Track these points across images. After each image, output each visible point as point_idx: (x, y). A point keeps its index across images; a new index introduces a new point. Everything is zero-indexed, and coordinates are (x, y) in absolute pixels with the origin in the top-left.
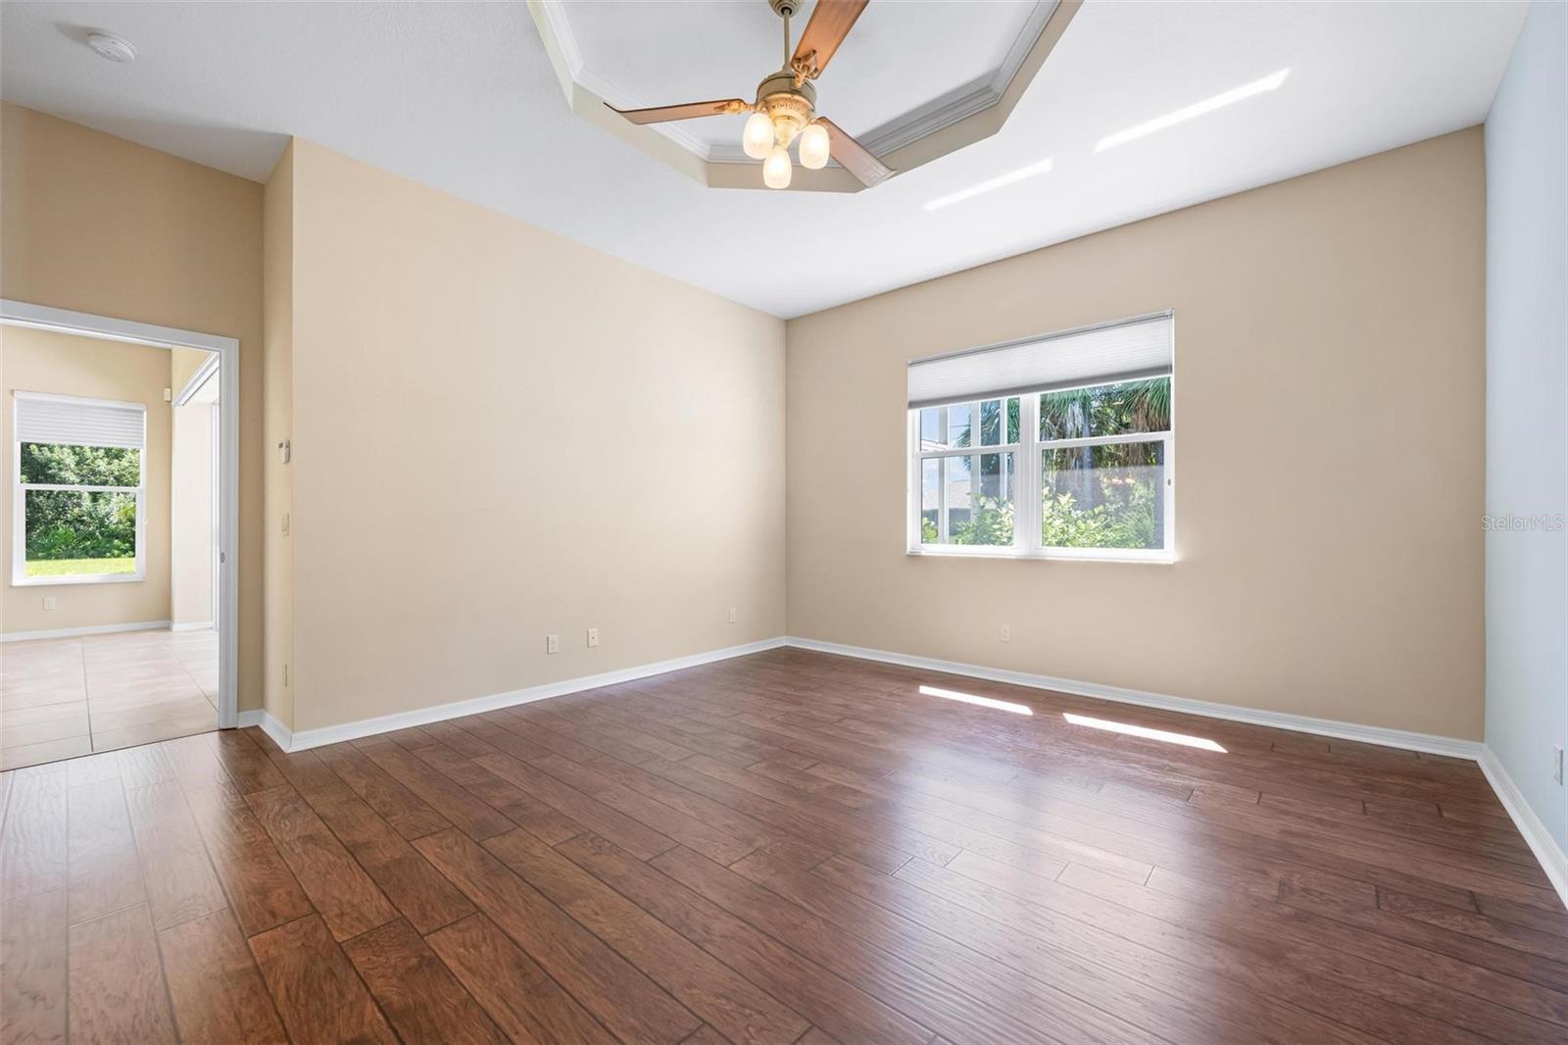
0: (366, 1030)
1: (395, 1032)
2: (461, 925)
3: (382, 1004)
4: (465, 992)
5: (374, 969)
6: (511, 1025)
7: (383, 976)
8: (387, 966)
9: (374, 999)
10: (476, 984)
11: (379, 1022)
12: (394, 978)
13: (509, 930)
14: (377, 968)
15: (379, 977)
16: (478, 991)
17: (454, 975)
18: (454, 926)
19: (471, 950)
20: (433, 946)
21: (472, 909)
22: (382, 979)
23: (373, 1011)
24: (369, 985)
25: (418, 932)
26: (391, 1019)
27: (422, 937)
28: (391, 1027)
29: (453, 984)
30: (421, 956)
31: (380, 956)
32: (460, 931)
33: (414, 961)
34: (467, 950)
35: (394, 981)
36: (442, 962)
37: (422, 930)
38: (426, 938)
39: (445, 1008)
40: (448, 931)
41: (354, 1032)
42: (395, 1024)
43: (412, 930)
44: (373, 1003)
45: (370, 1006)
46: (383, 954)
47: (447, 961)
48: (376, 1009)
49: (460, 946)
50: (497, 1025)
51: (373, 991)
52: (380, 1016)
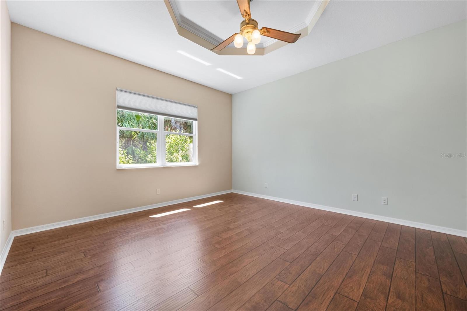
0: (395, 298)
1: (389, 292)
2: (346, 294)
3: (386, 299)
4: (367, 284)
5: (380, 309)
6: (367, 273)
7: (379, 304)
8: (376, 306)
9: (387, 302)
10: (363, 283)
11: (391, 297)
12: (377, 301)
13: (340, 283)
14: (379, 308)
15: (381, 305)
16: (364, 282)
17: (364, 288)
18: (348, 296)
19: (353, 288)
20: (360, 298)
21: (337, 295)
22: (381, 304)
23: (390, 300)
24: (385, 306)
25: (358, 305)
26: (388, 295)
27: (359, 303)
28: (389, 294)
29: (367, 287)
30: (365, 299)
31: (375, 310)
32: (349, 294)
33: (369, 300)
34: (354, 289)
35: (378, 301)
36: (363, 293)
37: (356, 304)
38: (358, 301)
39: (374, 286)
40: (351, 297)
41: (398, 301)
42: (388, 293)
43: (358, 307)
44: (388, 301)
45: (390, 301)
46: (374, 309)
47: (361, 292)
48: (389, 300)
49: (354, 291)
50: (369, 275)
51: (386, 304)
52: (389, 298)
